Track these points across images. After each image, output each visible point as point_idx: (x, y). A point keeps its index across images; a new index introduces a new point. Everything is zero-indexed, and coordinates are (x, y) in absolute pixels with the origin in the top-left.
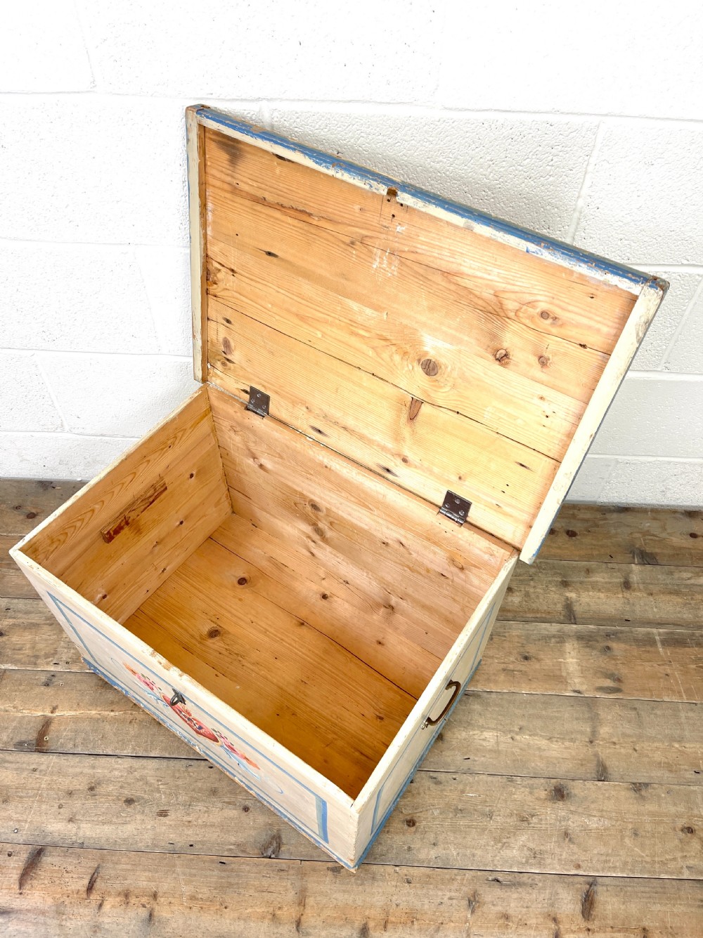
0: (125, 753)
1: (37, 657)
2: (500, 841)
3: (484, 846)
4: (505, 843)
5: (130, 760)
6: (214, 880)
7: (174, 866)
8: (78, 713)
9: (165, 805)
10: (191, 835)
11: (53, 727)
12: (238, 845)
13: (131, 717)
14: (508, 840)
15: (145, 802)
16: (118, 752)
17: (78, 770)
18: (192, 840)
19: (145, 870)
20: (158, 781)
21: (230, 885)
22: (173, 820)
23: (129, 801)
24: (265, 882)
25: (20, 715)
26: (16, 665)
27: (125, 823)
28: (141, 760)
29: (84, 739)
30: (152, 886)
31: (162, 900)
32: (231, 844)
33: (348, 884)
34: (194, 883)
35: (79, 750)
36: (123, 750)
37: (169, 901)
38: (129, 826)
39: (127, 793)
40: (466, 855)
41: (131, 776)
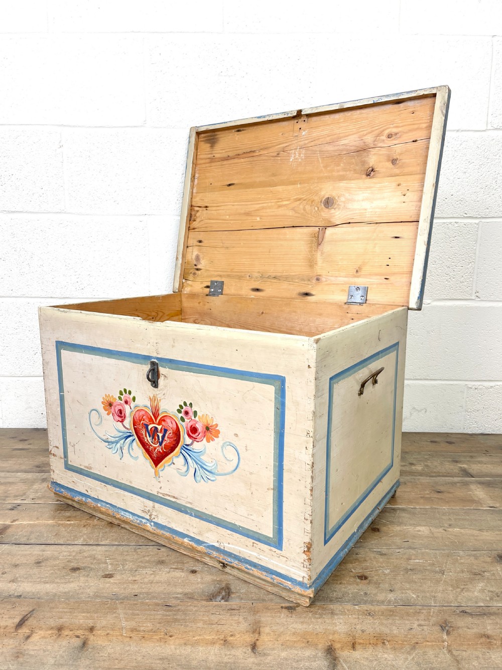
0: (76, 543)
1: (7, 496)
2: (458, 587)
3: (443, 590)
4: (463, 588)
5: (80, 546)
6: (159, 617)
7: (116, 608)
8: (36, 522)
9: (111, 571)
10: (136, 589)
11: (10, 530)
12: (185, 594)
13: (86, 524)
14: (466, 587)
15: (91, 570)
16: (69, 542)
17: (28, 552)
18: (136, 591)
19: (84, 612)
20: (106, 557)
21: (176, 620)
22: (118, 580)
23: (75, 569)
24: (214, 618)
27: (69, 582)
28: (90, 546)
29: (38, 536)
30: (90, 623)
31: (99, 632)
32: (178, 594)
33: (305, 617)
35: (32, 542)
36: (74, 541)
37: (107, 633)
38: (72, 584)
39: (74, 565)
40: (426, 597)
41: (79, 555)
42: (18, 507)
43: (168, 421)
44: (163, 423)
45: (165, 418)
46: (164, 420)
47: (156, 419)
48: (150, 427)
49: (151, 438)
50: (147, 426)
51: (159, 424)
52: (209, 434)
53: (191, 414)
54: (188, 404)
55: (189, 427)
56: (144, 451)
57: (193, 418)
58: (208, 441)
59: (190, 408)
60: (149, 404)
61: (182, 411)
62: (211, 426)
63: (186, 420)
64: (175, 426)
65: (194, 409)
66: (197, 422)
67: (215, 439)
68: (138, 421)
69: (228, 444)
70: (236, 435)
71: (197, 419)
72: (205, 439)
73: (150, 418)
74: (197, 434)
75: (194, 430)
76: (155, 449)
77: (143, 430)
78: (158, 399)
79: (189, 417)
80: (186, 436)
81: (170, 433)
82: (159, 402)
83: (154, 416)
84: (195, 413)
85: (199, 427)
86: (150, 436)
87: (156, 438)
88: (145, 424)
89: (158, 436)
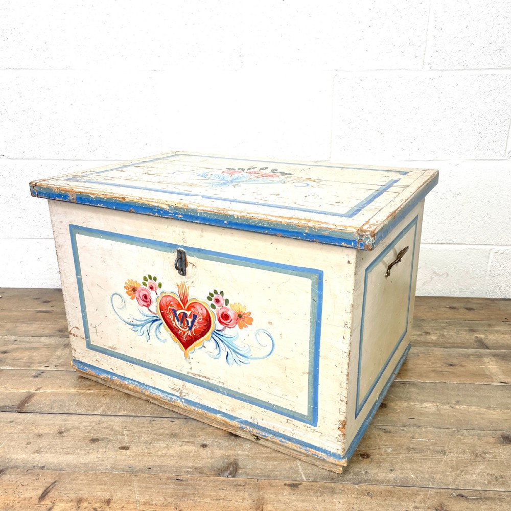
0: (96, 413)
1: (32, 363)
5: (99, 417)
6: (170, 491)
7: (132, 481)
8: (58, 391)
9: (127, 443)
10: (150, 462)
11: (34, 399)
12: (195, 469)
13: (104, 393)
15: (109, 441)
16: (89, 412)
17: (51, 422)
18: (151, 465)
19: (102, 484)
20: (123, 429)
21: (186, 495)
22: (134, 452)
23: (94, 440)
24: (222, 493)
25: (8, 392)
26: (12, 367)
27: (89, 454)
28: (109, 417)
29: (61, 405)
30: (107, 495)
31: (115, 505)
32: (189, 468)
34: (149, 493)
35: (55, 411)
36: (94, 411)
37: (122, 506)
38: (92, 455)
39: (93, 435)
41: (99, 426)
42: (42, 374)
43: (198, 307)
44: (192, 309)
45: (194, 305)
46: (193, 307)
47: (184, 306)
48: (178, 313)
49: (180, 322)
50: (175, 312)
51: (188, 309)
52: (241, 321)
53: (222, 302)
54: (219, 293)
55: (220, 314)
56: (172, 334)
57: (224, 305)
58: (241, 328)
59: (221, 297)
60: (176, 291)
61: (213, 298)
62: (244, 314)
63: (217, 307)
64: (205, 312)
65: (225, 297)
66: (228, 310)
67: (248, 325)
68: (165, 306)
69: (262, 331)
70: (270, 323)
71: (228, 306)
72: (237, 325)
73: (178, 303)
74: (229, 321)
75: (226, 317)
76: (184, 333)
77: (171, 315)
78: (187, 286)
79: (220, 305)
80: (217, 322)
81: (200, 319)
82: (187, 289)
83: (182, 302)
84: (227, 301)
85: (231, 314)
86: (178, 321)
87: (186, 323)
88: (173, 310)
89: (187, 321)
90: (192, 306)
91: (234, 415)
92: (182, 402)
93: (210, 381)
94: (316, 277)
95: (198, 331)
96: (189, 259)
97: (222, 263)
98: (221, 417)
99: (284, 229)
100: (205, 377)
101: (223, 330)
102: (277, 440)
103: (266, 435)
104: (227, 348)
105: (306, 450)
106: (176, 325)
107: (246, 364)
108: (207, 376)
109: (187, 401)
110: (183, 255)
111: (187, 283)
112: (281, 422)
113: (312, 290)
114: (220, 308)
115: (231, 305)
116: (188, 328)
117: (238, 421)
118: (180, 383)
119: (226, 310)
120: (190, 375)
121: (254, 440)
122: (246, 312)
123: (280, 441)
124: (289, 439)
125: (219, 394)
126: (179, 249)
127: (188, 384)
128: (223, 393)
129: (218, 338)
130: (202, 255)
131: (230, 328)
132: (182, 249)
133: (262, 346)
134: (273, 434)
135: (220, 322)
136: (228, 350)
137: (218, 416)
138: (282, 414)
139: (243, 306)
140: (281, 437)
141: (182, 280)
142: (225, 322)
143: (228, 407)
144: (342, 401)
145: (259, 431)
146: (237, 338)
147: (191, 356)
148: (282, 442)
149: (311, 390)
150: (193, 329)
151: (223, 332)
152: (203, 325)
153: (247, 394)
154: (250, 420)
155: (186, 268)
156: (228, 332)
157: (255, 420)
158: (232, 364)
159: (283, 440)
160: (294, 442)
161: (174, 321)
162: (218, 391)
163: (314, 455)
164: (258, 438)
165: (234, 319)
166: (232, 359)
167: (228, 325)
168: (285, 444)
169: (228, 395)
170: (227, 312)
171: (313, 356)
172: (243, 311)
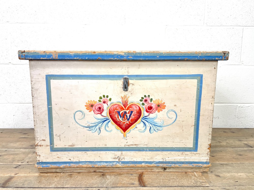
1: (14, 161)
28: (59, 188)
42: (19, 166)
43: (134, 107)
44: (130, 109)
45: (132, 106)
48: (121, 113)
49: (122, 118)
50: (119, 112)
51: (127, 109)
52: (159, 108)
53: (149, 101)
54: (147, 96)
55: (147, 107)
56: (116, 125)
57: (150, 102)
58: (159, 112)
59: (148, 98)
60: (121, 100)
61: (143, 100)
62: (161, 104)
63: (145, 104)
64: (138, 108)
65: (150, 98)
66: (152, 104)
67: (163, 110)
68: (113, 111)
69: (170, 110)
70: (175, 105)
71: (152, 102)
72: (157, 111)
73: (121, 107)
74: (152, 110)
75: (150, 108)
76: (124, 123)
77: (116, 115)
78: (128, 97)
79: (147, 102)
80: (145, 112)
81: (135, 113)
82: (128, 98)
83: (124, 106)
84: (151, 100)
85: (153, 106)
86: (121, 117)
87: (126, 117)
88: (117, 112)
89: (127, 116)
90: (130, 107)
91: (152, 160)
92: (120, 164)
93: (138, 146)
94: (199, 78)
95: (134, 119)
96: (130, 81)
97: (150, 80)
98: (144, 164)
99: (189, 56)
100: (136, 145)
101: (149, 115)
102: (177, 165)
103: (171, 165)
104: (150, 124)
105: (192, 165)
106: (119, 120)
107: (161, 130)
108: (137, 144)
109: (123, 162)
110: (127, 80)
111: (128, 95)
112: (179, 155)
113: (198, 84)
114: (147, 104)
115: (154, 101)
116: (127, 120)
117: (154, 163)
118: (118, 153)
119: (151, 104)
120: (126, 146)
121: (162, 171)
122: (163, 102)
123: (179, 165)
124: (183, 163)
125: (144, 152)
126: (125, 77)
127: (124, 152)
128: (147, 151)
129: (145, 120)
130: (139, 78)
131: (153, 113)
132: (127, 77)
133: (170, 118)
134: (174, 164)
135: (147, 111)
136: (151, 125)
137: (143, 164)
138: (179, 151)
139: (160, 100)
140: (179, 163)
141: (125, 94)
142: (150, 111)
143: (148, 158)
144: (210, 134)
145: (167, 165)
146: (157, 118)
147: (128, 135)
148: (180, 165)
149: (195, 134)
150: (130, 120)
151: (148, 117)
152: (136, 116)
153: (160, 147)
154: (161, 160)
155: (128, 86)
156: (152, 116)
157: (165, 159)
158: (153, 133)
159: (180, 164)
160: (185, 164)
161: (118, 118)
162: (143, 150)
163: (196, 166)
164: (165, 169)
165: (155, 108)
166: (153, 130)
167: (152, 112)
168: (182, 166)
169: (150, 151)
170: (151, 105)
171: (197, 116)
172: (160, 103)
